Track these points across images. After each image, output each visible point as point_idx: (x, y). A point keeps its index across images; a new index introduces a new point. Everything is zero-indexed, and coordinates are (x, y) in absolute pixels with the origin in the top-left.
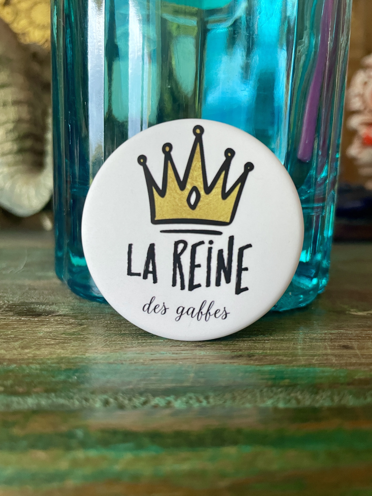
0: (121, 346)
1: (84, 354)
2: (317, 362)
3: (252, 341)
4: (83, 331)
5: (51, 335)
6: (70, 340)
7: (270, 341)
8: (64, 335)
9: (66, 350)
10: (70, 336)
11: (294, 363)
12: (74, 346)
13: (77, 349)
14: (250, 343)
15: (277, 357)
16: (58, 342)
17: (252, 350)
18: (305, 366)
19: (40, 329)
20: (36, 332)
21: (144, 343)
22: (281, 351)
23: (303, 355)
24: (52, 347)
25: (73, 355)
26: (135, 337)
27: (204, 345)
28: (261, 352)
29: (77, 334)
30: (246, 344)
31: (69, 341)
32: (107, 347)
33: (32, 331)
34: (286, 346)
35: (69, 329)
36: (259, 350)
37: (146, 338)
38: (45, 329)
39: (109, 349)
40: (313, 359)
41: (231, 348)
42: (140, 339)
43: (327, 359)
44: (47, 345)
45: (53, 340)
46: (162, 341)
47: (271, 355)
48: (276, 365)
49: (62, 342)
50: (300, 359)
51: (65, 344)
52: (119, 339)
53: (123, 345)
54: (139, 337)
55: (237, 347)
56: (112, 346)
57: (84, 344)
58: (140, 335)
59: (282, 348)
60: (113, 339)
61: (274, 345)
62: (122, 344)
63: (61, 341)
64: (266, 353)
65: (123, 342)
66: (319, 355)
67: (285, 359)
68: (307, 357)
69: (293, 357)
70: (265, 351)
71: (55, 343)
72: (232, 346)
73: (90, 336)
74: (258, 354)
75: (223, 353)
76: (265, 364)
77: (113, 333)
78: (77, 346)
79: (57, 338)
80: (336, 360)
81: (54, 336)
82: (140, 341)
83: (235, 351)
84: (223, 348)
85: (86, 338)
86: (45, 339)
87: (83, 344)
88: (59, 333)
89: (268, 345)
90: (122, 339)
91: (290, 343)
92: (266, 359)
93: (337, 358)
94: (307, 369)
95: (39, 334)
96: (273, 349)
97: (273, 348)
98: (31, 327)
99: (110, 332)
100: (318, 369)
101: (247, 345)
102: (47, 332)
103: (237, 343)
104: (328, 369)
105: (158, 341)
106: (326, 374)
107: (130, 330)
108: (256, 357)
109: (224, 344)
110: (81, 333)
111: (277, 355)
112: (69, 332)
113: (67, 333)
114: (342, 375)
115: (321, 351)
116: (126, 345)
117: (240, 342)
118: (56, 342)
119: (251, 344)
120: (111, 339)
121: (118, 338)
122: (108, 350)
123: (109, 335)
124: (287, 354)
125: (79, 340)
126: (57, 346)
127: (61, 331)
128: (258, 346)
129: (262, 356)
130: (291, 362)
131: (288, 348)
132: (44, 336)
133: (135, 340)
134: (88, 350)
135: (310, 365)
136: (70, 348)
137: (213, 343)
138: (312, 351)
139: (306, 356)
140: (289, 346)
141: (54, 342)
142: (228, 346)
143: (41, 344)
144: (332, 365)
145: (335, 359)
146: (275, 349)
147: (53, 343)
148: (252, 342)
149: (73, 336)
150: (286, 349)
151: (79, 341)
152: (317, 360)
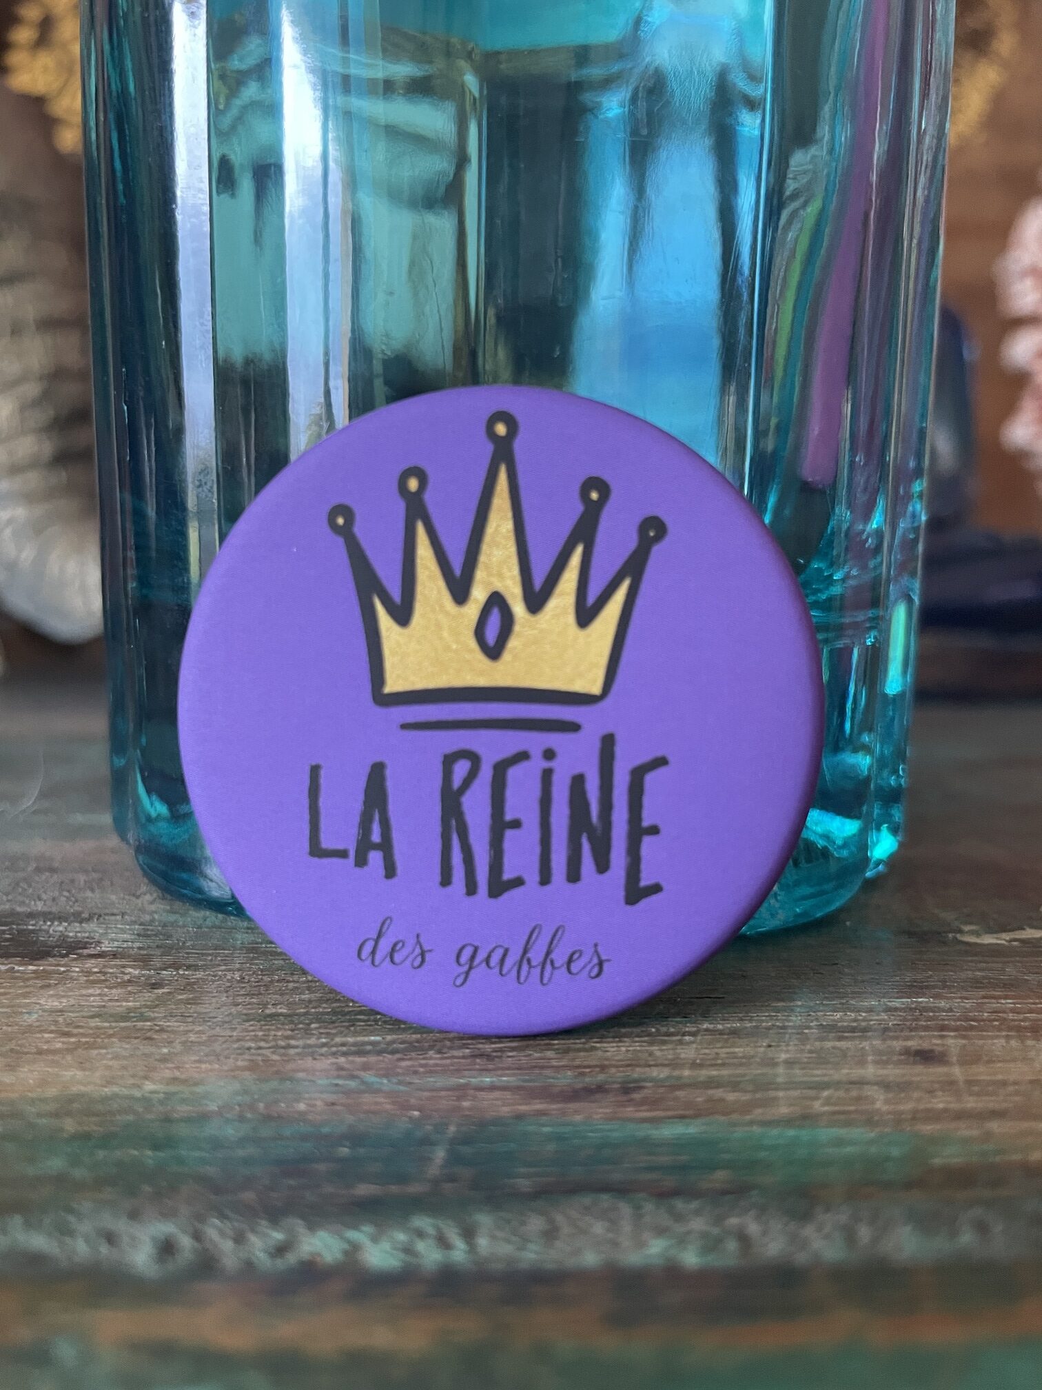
0: (254, 1058)
1: (139, 1082)
2: (826, 1108)
3: (646, 1038)
4: (157, 1006)
5: (61, 1019)
6: (111, 1036)
7: (699, 1038)
8: (97, 1019)
9: (90, 1070)
10: (113, 1024)
11: (758, 1112)
12: (116, 1057)
13: (124, 1068)
14: (637, 1044)
15: (710, 1092)
16: (74, 1043)
17: (638, 1069)
18: (789, 1122)
19: (33, 1000)
20: (20, 1010)
21: (324, 1045)
22: (725, 1072)
23: (790, 1085)
24: (53, 1061)
25: (106, 1087)
26: (301, 1026)
27: (499, 1054)
28: (663, 1073)
29: (134, 1017)
30: (624, 1049)
31: (106, 1040)
32: (210, 1063)
33: (8, 1007)
34: (743, 1052)
35: (117, 1001)
36: (660, 1068)
37: (334, 1031)
38: (49, 1001)
39: (217, 1066)
40: (817, 1098)
41: (577, 1062)
42: (314, 1032)
43: (859, 1099)
44: (40, 1052)
45: (60, 1037)
46: (378, 1038)
47: (694, 1085)
48: (699, 1121)
49: (87, 1042)
50: (775, 1099)
51: (92, 1049)
52: (253, 1033)
53: (259, 1055)
54: (313, 1026)
55: (594, 1058)
56: (227, 1057)
57: (148, 1049)
58: (318, 1021)
59: (731, 1061)
60: (235, 1034)
61: (707, 1051)
62: (260, 1051)
63: (84, 1040)
64: (679, 1078)
65: (262, 1044)
66: (837, 1085)
67: (731, 1097)
68: (796, 1093)
69: (754, 1091)
70: (676, 1073)
71: (65, 1046)
72: (582, 1054)
73: (172, 1024)
74: (652, 1080)
75: (550, 1078)
76: (669, 1118)
77: (240, 1014)
78: (125, 1058)
79: (75, 1031)
80: (887, 1102)
81: (68, 1025)
82: (312, 1041)
83: (588, 1070)
84: (554, 1063)
85: (157, 1031)
86: (39, 1035)
87: (146, 1051)
88: (85, 1014)
89: (688, 1053)
90: (261, 1033)
91: (756, 1042)
92: (676, 1099)
93: (890, 1095)
94: (791, 1133)
95: (26, 1016)
96: (701, 1066)
97: (701, 1060)
98: (9, 993)
99: (234, 1010)
100: (825, 1134)
101: (628, 1051)
102: (53, 1011)
103: (598, 1045)
104: (857, 1133)
105: (366, 1039)
106: (849, 1150)
107: (294, 1003)
108: (646, 1091)
109: (557, 1049)
110: (146, 1014)
111: (711, 1083)
112: (112, 1011)
113: (106, 1014)
114: (895, 1152)
115: (845, 1071)
116: (269, 1054)
117: (609, 1042)
118: (68, 1043)
119: (638, 1048)
120: (230, 1034)
121: (252, 1028)
122: (211, 1070)
123: (227, 1019)
124: (740, 1082)
125: (136, 1038)
126: (69, 1058)
127: (93, 1006)
128: (658, 1054)
129: (661, 1090)
130: (746, 1108)
131: (747, 1061)
132: (38, 1024)
133: (299, 1036)
134: (154, 1069)
135: (806, 1119)
136: (105, 1062)
137: (527, 1046)
138: (817, 1069)
139: (796, 1089)
140: (752, 1053)
141: (63, 1043)
142: (571, 1055)
143: (26, 1050)
144: (870, 1120)
145: (882, 1097)
146: (708, 1063)
147: (59, 1045)
148: (644, 1042)
149: (122, 1024)
150: (741, 1065)
151: (136, 1041)
152: (828, 1102)
